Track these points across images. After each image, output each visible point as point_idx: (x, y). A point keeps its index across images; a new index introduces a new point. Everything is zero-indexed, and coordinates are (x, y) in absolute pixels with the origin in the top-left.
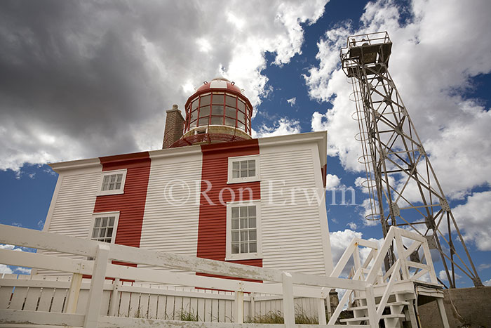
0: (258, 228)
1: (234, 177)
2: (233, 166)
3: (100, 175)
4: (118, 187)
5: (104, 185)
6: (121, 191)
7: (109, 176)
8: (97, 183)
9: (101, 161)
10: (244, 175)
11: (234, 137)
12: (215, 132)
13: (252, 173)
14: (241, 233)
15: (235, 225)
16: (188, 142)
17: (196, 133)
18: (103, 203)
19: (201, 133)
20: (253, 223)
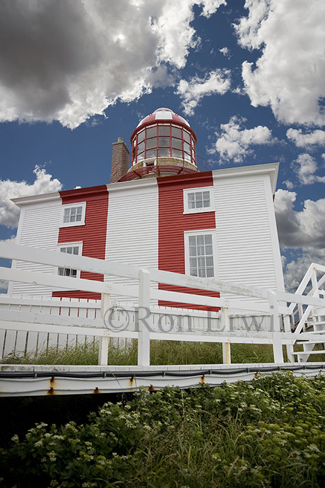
0: (215, 255)
1: (189, 208)
2: (189, 197)
3: (60, 209)
4: (79, 218)
5: (65, 217)
6: (82, 223)
7: (69, 209)
8: (59, 215)
9: (61, 195)
10: (199, 206)
11: (182, 168)
12: (163, 164)
13: (207, 204)
14: (199, 259)
15: (193, 252)
16: (138, 175)
17: (145, 165)
18: (66, 235)
19: (150, 165)
20: (210, 250)
